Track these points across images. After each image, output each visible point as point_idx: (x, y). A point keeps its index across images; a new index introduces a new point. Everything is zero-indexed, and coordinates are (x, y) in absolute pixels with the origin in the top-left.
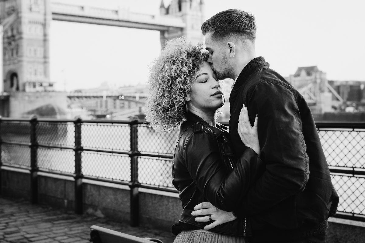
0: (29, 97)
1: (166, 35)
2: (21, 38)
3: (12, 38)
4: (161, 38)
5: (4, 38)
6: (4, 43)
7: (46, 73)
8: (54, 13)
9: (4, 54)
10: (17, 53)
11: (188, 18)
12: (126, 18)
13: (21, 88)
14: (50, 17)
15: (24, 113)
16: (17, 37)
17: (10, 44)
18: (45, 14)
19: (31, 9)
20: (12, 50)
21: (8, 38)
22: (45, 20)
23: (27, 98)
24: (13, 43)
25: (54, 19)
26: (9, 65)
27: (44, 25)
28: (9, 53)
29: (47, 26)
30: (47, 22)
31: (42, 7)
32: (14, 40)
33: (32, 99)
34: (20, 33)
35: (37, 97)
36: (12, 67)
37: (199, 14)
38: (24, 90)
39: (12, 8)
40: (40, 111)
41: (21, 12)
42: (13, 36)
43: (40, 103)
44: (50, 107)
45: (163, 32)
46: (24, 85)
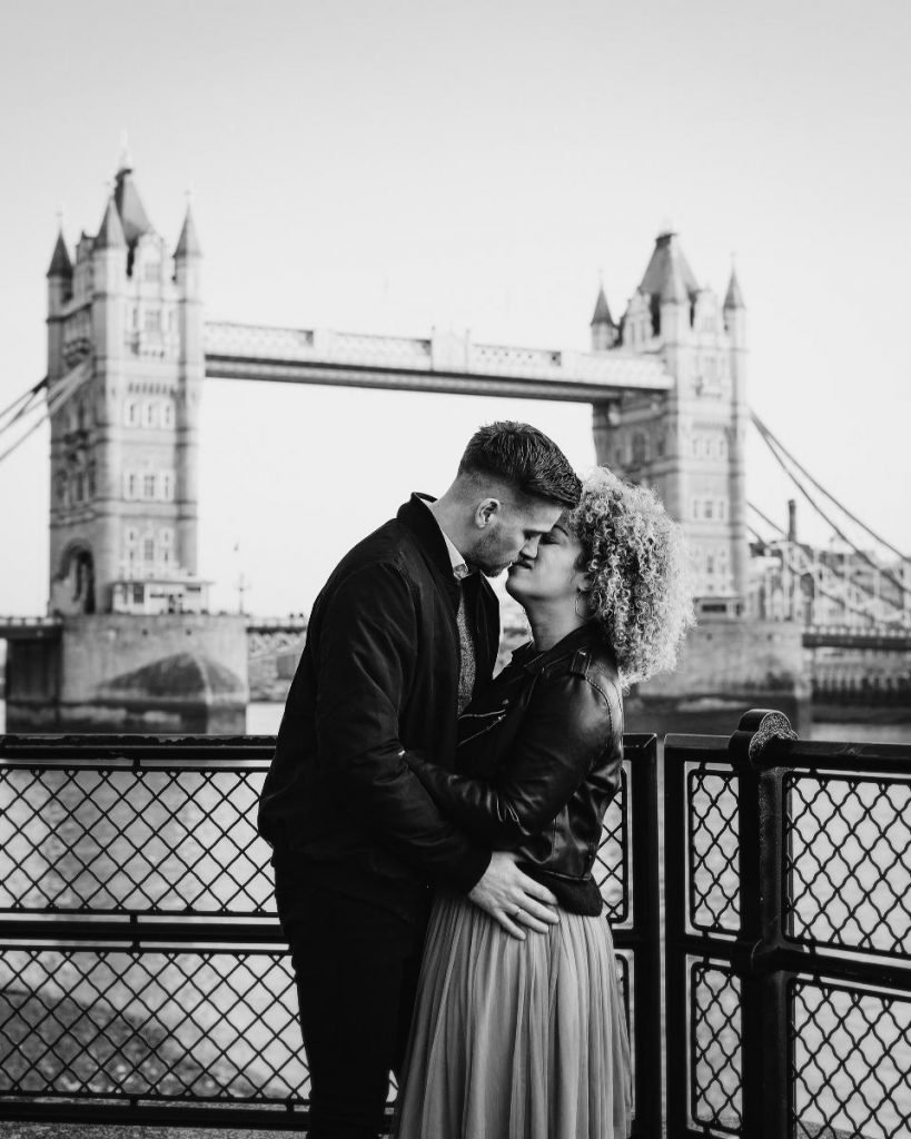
0: (118, 630)
1: (614, 417)
2: (103, 441)
3: (80, 442)
4: (596, 428)
5: (55, 441)
6: (55, 456)
7: (182, 553)
8: (210, 357)
9: (57, 492)
10: (93, 487)
11: (684, 357)
12: (457, 365)
13: (100, 602)
14: (197, 368)
15: (101, 686)
16: (93, 438)
17: (73, 458)
18: (182, 363)
19: (135, 347)
20: (80, 477)
21: (68, 439)
22: (182, 379)
23: (112, 635)
24: (81, 455)
25: (209, 374)
26: (72, 524)
27: (180, 397)
28: (71, 489)
29: (189, 400)
30: (190, 385)
31: (172, 339)
32: (84, 448)
33: (129, 637)
34: (102, 425)
35: (145, 633)
36: (77, 534)
37: (724, 342)
38: (109, 610)
39: (80, 345)
40: (150, 678)
41: (104, 358)
42: (83, 434)
43: (152, 653)
44: (183, 664)
45: (601, 407)
46: (110, 592)
